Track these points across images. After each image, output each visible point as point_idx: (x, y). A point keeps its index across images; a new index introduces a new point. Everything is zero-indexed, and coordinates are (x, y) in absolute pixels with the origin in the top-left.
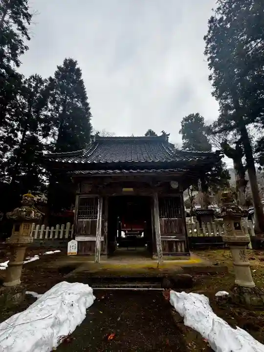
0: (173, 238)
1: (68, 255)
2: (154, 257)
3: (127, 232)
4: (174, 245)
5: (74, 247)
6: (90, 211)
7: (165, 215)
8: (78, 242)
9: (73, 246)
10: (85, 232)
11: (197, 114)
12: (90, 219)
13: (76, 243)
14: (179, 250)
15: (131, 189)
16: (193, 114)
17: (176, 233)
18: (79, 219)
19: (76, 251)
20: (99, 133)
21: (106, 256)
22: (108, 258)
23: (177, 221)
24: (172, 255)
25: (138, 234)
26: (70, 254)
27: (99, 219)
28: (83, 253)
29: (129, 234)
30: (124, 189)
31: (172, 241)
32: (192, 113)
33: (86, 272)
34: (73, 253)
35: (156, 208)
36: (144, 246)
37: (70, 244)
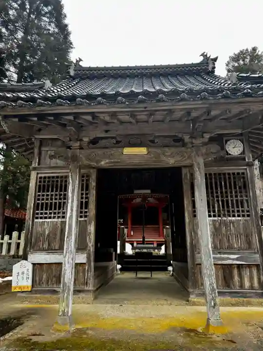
0: (232, 259)
1: (13, 290)
2: (193, 298)
3: (135, 244)
4: (236, 272)
5: (25, 276)
6: (60, 203)
7: (214, 211)
8: (34, 264)
9: (23, 273)
10: (49, 245)
11: (254, 49)
12: (59, 217)
13: (30, 267)
14: (247, 284)
15: (143, 151)
16: (247, 50)
17: (240, 249)
18: (37, 218)
19: (30, 283)
20: (80, 60)
21: (90, 296)
22: (96, 298)
23: (241, 222)
24: (231, 294)
25: (154, 249)
26: (18, 290)
27: (71, 216)
28: (44, 287)
29: (140, 248)
30: (127, 151)
31: (231, 265)
32: (245, 49)
33: (35, 339)
34: (24, 287)
35: (200, 191)
36: (166, 269)
37: (17, 268)
